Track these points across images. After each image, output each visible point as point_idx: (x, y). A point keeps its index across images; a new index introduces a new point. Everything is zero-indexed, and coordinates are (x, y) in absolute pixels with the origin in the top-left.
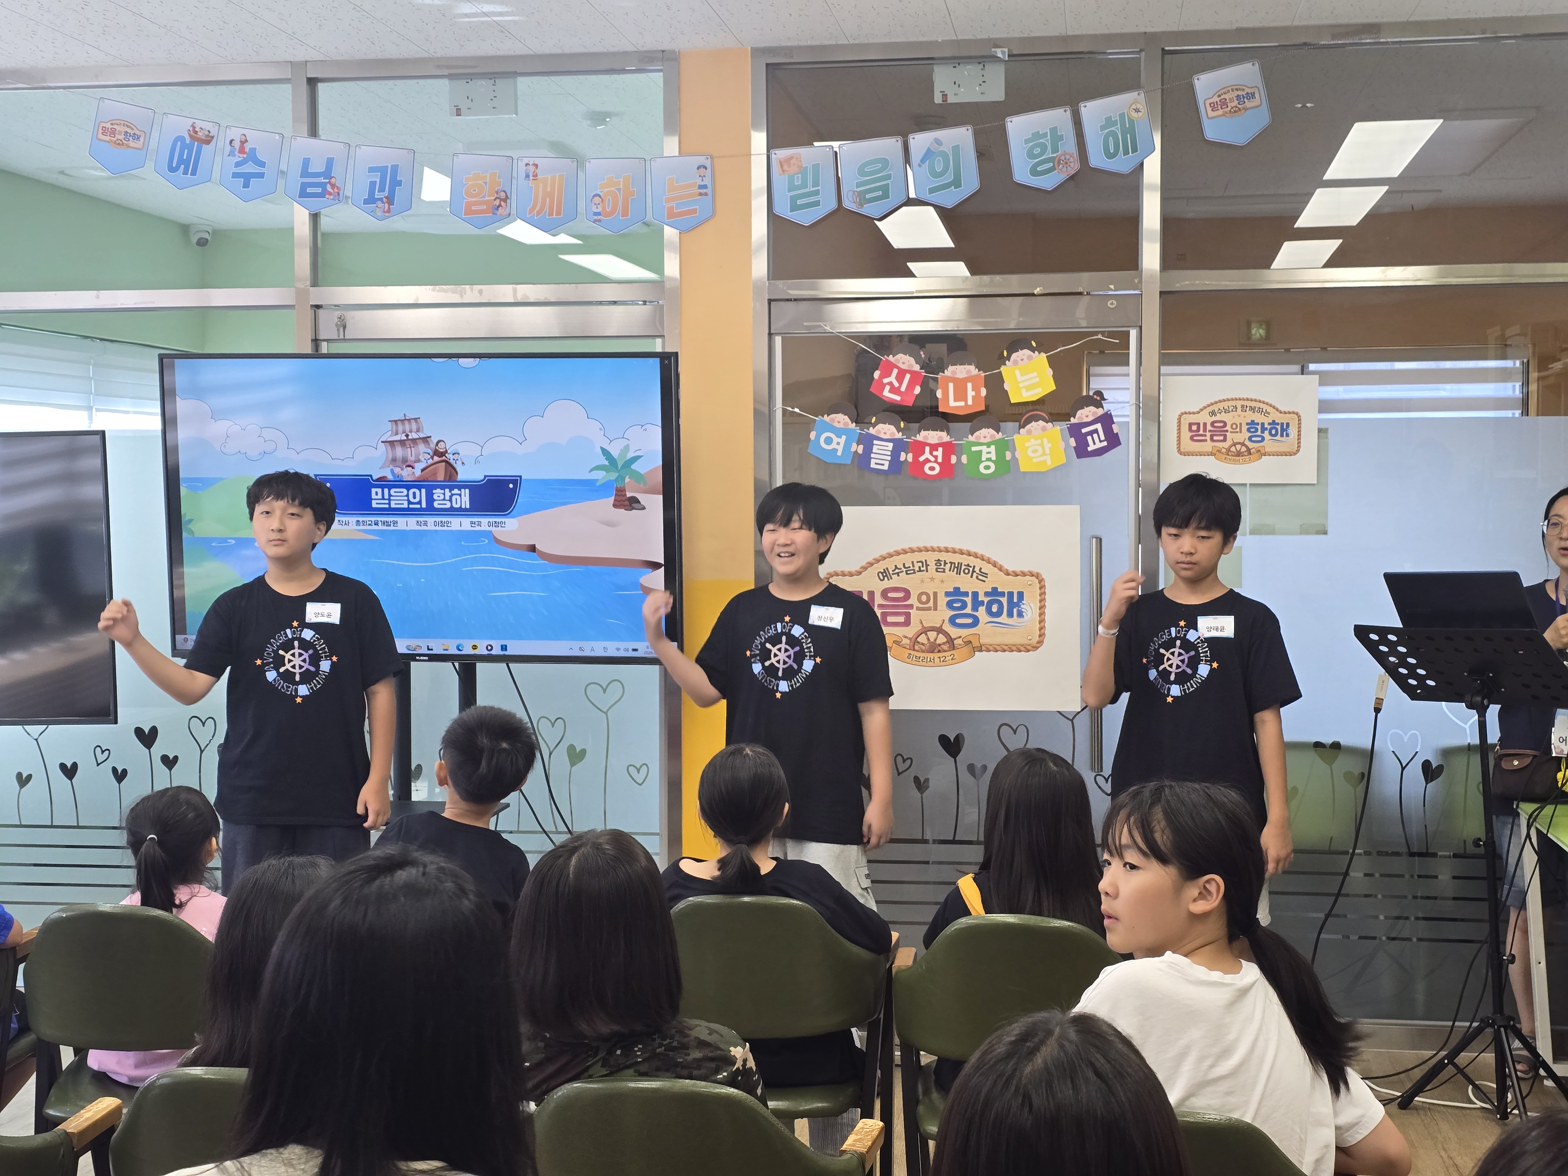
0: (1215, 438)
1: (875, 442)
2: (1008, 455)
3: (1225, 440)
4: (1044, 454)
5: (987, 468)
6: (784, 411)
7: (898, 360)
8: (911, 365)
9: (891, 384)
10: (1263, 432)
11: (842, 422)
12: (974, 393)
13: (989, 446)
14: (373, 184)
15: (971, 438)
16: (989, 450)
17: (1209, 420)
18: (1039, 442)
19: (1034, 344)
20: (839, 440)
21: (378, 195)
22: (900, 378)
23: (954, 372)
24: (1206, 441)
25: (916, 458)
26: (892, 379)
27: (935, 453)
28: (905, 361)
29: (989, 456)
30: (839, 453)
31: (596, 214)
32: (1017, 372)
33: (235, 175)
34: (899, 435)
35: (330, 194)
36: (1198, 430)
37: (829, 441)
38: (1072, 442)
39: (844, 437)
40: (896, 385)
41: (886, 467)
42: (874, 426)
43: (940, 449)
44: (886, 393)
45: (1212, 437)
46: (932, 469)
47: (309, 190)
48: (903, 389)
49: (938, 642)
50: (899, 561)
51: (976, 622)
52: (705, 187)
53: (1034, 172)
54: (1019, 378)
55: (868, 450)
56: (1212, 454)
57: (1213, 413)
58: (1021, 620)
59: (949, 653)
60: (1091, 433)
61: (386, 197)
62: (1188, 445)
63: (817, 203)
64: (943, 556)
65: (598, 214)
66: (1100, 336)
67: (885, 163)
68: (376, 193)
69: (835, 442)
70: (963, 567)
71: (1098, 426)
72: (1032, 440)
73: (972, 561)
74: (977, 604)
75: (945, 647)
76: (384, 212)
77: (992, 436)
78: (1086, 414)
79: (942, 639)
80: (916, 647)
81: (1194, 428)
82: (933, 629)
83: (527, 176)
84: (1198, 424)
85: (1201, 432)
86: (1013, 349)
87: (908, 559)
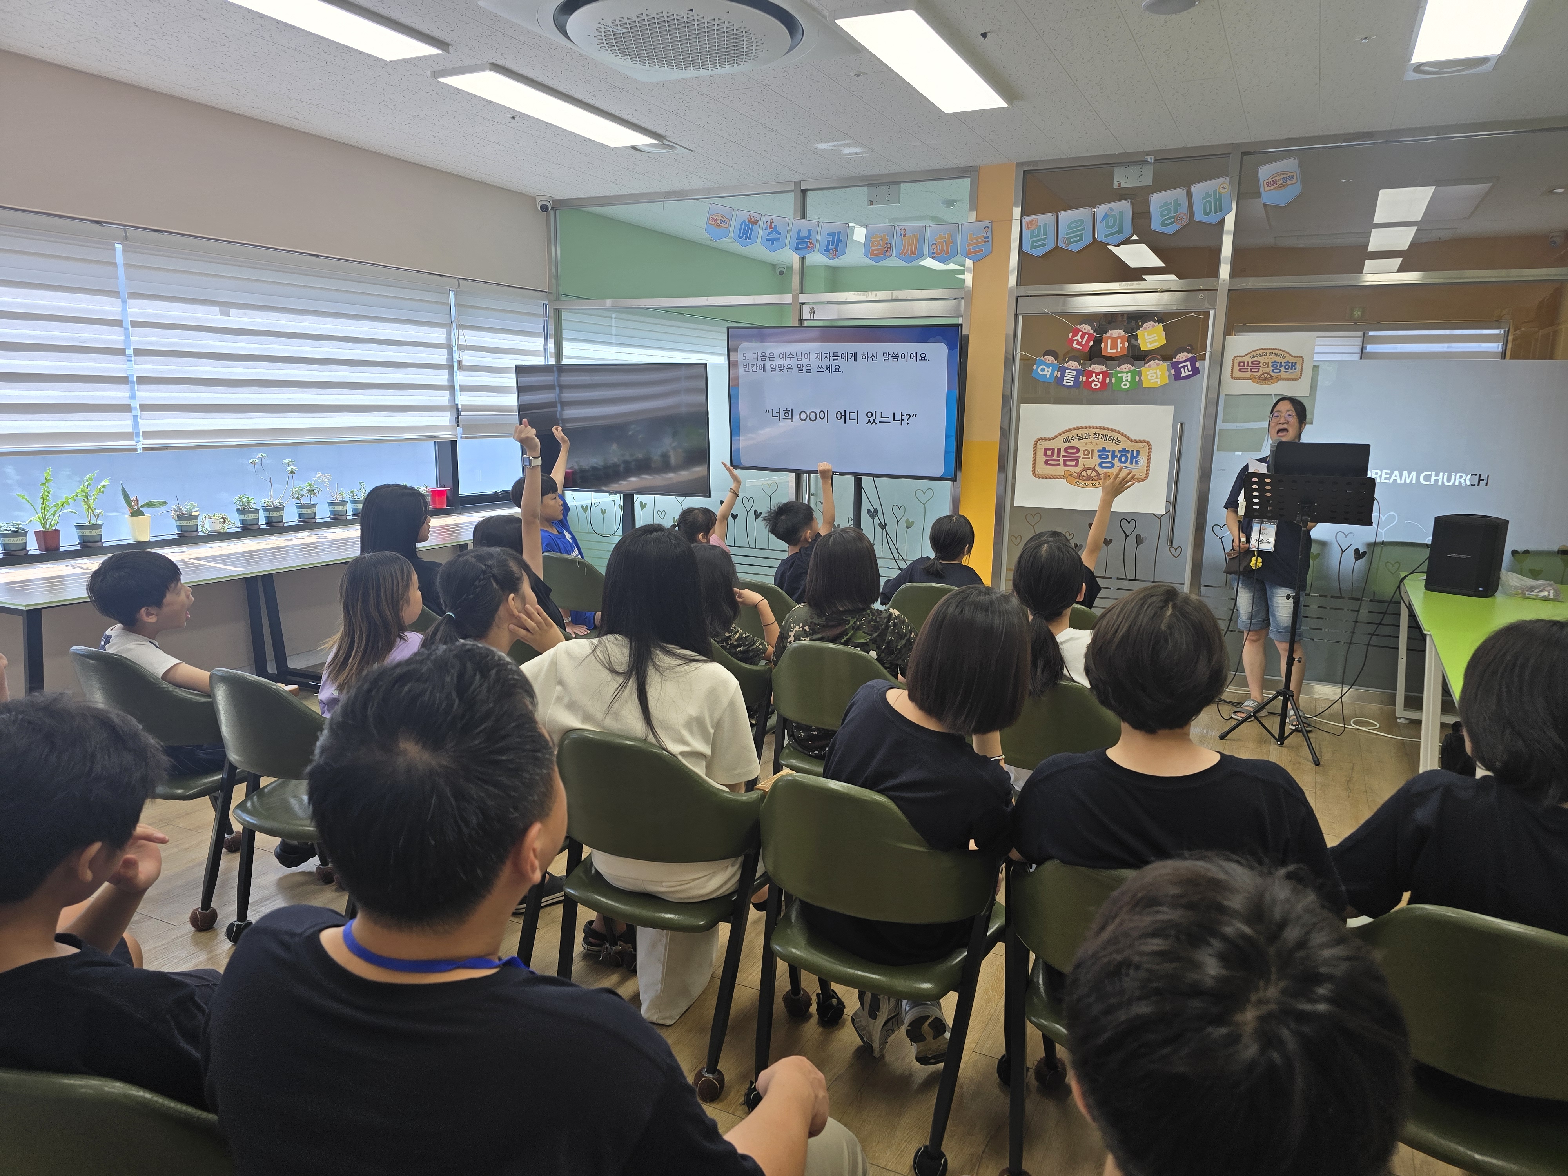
0: (1253, 370)
1: (1067, 371)
2: (1137, 379)
3: (1258, 371)
4: (1157, 378)
5: (1125, 385)
6: (1021, 355)
7: (1082, 328)
8: (1089, 330)
9: (1077, 340)
10: (1281, 367)
11: (1051, 360)
12: (1121, 345)
15: (1118, 369)
16: (1127, 375)
17: (1250, 360)
18: (1155, 371)
19: (1156, 320)
21: (831, 246)
22: (1082, 337)
23: (1111, 334)
24: (1247, 372)
25: (1088, 380)
26: (1078, 337)
27: (1098, 377)
28: (1086, 328)
29: (1127, 379)
30: (1048, 377)
32: (1146, 334)
33: (768, 239)
34: (1080, 367)
35: (809, 247)
36: (1244, 365)
37: (1043, 370)
38: (1173, 372)
39: (1051, 368)
40: (1080, 340)
41: (1071, 384)
42: (1067, 362)
43: (1101, 375)
44: (1074, 345)
45: (1251, 369)
46: (1096, 385)
47: (800, 246)
48: (1083, 343)
49: (1092, 475)
50: (1074, 433)
51: (1113, 466)
52: (988, 237)
53: (1163, 224)
54: (1147, 337)
55: (1063, 375)
56: (1250, 379)
57: (1253, 357)
58: (1137, 465)
59: (1097, 481)
60: (1183, 367)
61: (835, 248)
62: (1237, 374)
63: (1045, 245)
64: (1098, 431)
65: (934, 253)
66: (1193, 314)
67: (1082, 221)
69: (1046, 371)
70: (1108, 437)
71: (1189, 363)
72: (1151, 371)
73: (1113, 434)
74: (1114, 456)
75: (1095, 478)
76: (833, 255)
77: (1130, 368)
78: (1183, 356)
79: (1094, 474)
80: (1080, 478)
81: (1242, 364)
82: (1089, 468)
83: (901, 235)
84: (1245, 362)
85: (1245, 367)
86: (1147, 322)
87: (1079, 432)
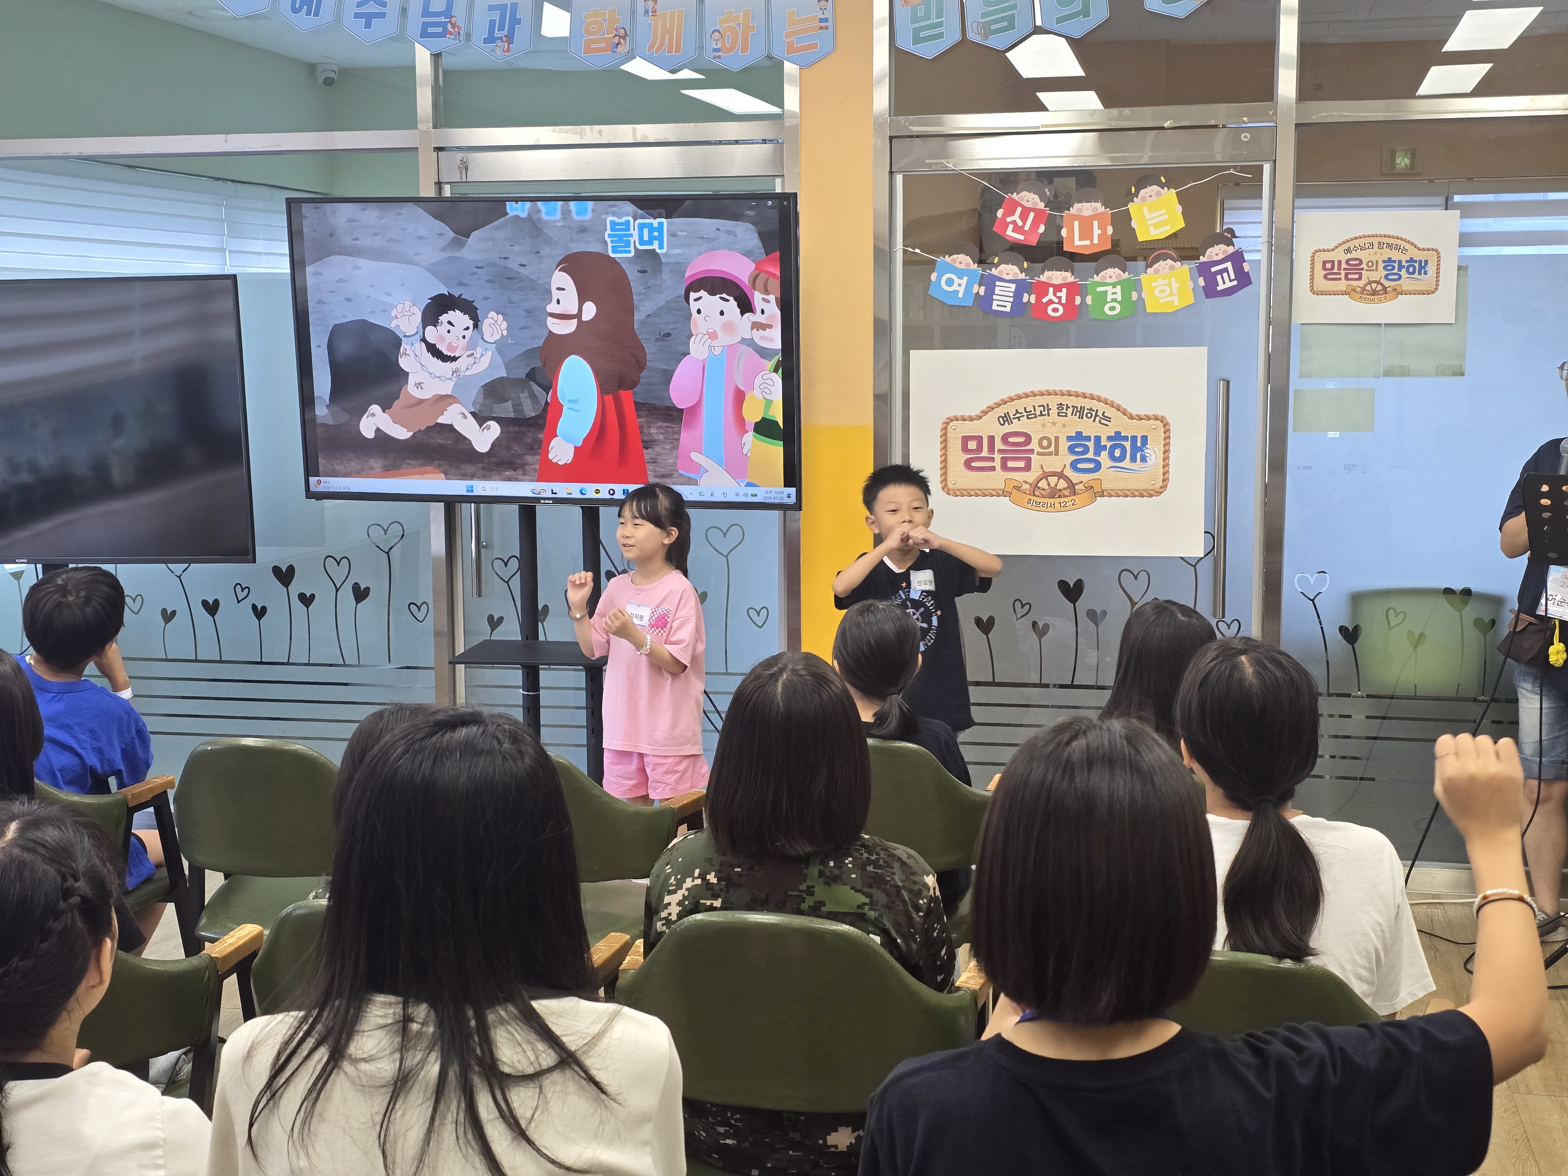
0: (1350, 276)
1: (997, 283)
2: (1135, 296)
3: (1360, 278)
4: (1171, 294)
5: (1113, 310)
6: (905, 252)
7: (1022, 198)
8: (1036, 203)
9: (1014, 222)
10: (1400, 270)
11: (964, 263)
12: (1100, 232)
13: (1114, 287)
14: (492, 23)
15: (1096, 278)
16: (1114, 290)
17: (1344, 257)
18: (1167, 281)
19: (1163, 180)
20: (960, 281)
21: (497, 34)
22: (1024, 217)
23: (1080, 210)
24: (1340, 279)
25: (1039, 299)
26: (1016, 217)
27: (1058, 294)
28: (1029, 199)
29: (1114, 296)
30: (960, 295)
31: (715, 50)
32: (1145, 209)
33: (357, 16)
34: (1022, 276)
35: (451, 33)
36: (1333, 268)
37: (950, 282)
38: (1201, 282)
39: (965, 278)
40: (1020, 223)
41: (1008, 309)
42: (997, 266)
43: (1064, 290)
44: (1010, 232)
45: (1346, 274)
46: (1055, 310)
47: (430, 30)
48: (1027, 228)
49: (1059, 487)
50: (1020, 405)
51: (1098, 466)
52: (826, 20)
54: (1148, 216)
55: (990, 291)
56: (1346, 293)
57: (1348, 251)
58: (1144, 464)
59: (1070, 499)
60: (1221, 272)
61: (505, 36)
62: (1321, 284)
63: (941, 36)
64: (1065, 400)
65: (718, 50)
66: (1232, 171)
68: (496, 32)
69: (956, 284)
70: (1086, 411)
71: (1229, 265)
72: (1160, 280)
73: (1094, 405)
74: (1099, 449)
75: (1066, 492)
76: (503, 51)
77: (1118, 276)
78: (1217, 252)
79: (1062, 484)
80: (1037, 493)
81: (1328, 266)
82: (1053, 474)
83: (646, 12)
84: (1333, 262)
85: (1335, 271)
86: (1141, 185)
87: (1029, 403)
